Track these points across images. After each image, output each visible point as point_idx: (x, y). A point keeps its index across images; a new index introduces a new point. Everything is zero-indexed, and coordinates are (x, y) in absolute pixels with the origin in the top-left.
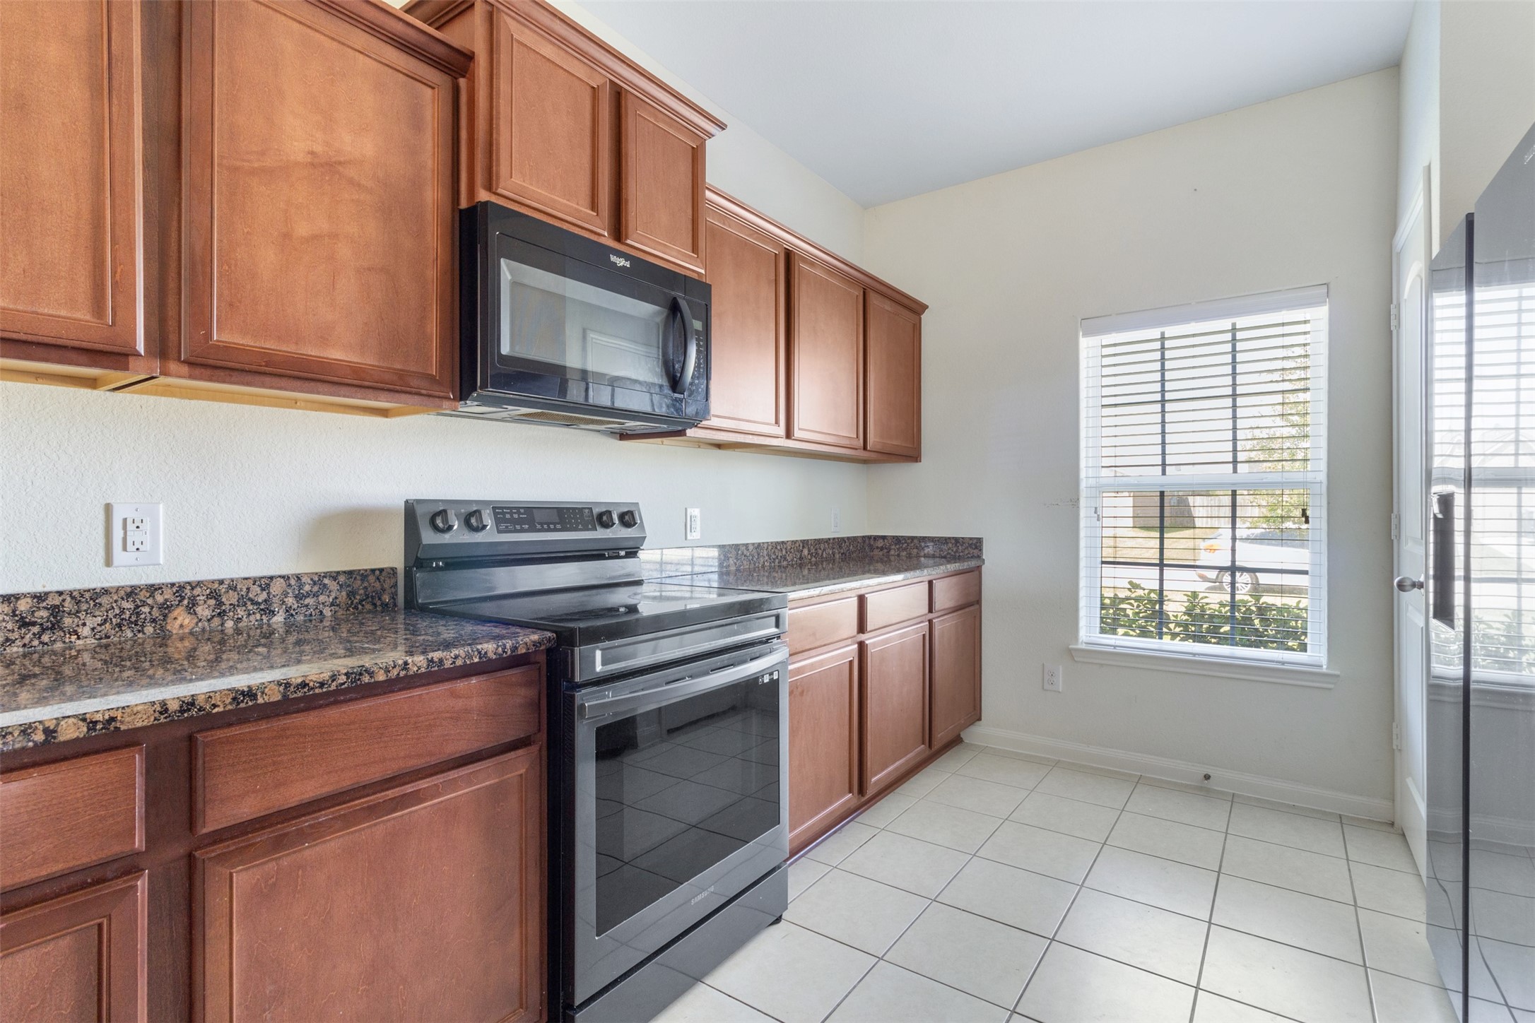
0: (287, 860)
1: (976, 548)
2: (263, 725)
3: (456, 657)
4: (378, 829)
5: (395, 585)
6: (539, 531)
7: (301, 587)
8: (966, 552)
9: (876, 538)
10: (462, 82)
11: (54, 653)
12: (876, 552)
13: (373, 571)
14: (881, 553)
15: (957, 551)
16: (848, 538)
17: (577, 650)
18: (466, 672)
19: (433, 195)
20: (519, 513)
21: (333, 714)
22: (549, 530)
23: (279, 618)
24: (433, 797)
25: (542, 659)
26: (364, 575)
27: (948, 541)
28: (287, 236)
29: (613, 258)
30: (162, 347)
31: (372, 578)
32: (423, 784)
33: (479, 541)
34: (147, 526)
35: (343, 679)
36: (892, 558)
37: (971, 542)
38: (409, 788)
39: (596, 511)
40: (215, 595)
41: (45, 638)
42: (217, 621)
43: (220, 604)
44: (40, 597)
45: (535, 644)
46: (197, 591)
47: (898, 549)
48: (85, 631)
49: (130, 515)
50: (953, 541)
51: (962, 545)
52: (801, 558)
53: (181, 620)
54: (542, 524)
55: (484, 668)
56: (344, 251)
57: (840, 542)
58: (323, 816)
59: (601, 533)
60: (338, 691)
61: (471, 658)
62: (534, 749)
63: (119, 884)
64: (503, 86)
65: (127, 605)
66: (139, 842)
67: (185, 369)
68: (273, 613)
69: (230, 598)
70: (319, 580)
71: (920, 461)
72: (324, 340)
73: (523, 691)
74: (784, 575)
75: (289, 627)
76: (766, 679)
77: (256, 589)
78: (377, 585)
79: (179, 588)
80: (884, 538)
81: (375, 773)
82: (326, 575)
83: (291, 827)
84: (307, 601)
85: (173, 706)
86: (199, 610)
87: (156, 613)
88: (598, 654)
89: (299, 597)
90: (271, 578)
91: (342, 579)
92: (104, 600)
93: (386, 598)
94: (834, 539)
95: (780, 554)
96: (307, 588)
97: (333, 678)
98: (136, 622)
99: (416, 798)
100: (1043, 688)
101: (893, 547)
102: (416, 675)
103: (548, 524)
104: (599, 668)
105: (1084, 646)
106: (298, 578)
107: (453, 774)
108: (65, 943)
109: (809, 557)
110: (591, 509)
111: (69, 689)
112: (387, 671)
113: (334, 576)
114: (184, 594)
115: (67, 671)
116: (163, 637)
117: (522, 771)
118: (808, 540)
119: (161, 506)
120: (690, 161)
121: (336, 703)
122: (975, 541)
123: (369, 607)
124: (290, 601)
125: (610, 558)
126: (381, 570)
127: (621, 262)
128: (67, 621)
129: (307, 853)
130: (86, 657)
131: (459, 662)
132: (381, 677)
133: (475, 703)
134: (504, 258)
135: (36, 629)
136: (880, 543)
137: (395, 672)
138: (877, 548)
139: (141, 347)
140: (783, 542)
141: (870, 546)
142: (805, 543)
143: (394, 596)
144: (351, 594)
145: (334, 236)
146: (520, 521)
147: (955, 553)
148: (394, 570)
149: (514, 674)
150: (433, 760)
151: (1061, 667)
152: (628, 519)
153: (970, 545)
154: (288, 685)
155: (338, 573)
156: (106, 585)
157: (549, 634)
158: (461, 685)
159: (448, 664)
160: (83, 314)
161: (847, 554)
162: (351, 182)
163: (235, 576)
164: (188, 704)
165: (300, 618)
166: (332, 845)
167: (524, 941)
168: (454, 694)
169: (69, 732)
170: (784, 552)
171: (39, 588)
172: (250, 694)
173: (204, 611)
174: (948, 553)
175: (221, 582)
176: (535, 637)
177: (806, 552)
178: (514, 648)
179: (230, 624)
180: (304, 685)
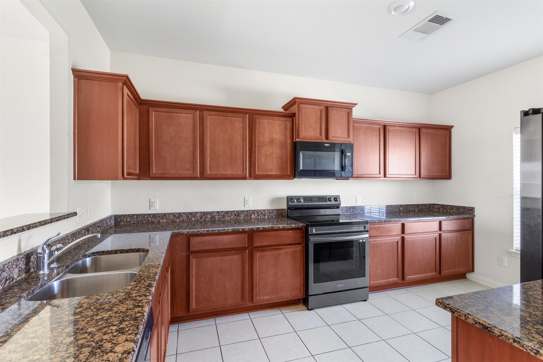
0: (263, 253)
1: (471, 211)
2: (260, 233)
3: (288, 227)
4: (276, 252)
5: (285, 212)
6: (313, 202)
7: (270, 211)
8: (468, 212)
9: (435, 205)
10: (294, 118)
11: (238, 220)
12: (435, 209)
13: (281, 209)
14: (437, 210)
15: (464, 211)
16: (422, 204)
17: (309, 228)
18: (289, 229)
19: (289, 141)
20: (309, 198)
21: (269, 233)
22: (316, 202)
23: (266, 217)
24: (284, 250)
25: (304, 229)
26: (280, 210)
27: (461, 207)
28: (266, 155)
29: (325, 145)
30: (250, 176)
31: (281, 211)
32: (282, 247)
33: (301, 204)
34: (249, 201)
35: (270, 228)
36: (441, 212)
37: (469, 208)
38: (280, 247)
39: (328, 198)
40: (257, 212)
41: (238, 217)
42: (258, 217)
43: (258, 214)
44: (237, 211)
45: (302, 226)
46: (255, 212)
47: (443, 209)
48: (242, 217)
49: (247, 199)
50: (463, 208)
51: (466, 209)
52: (399, 210)
53: (253, 216)
54: (314, 201)
55: (292, 229)
56: (274, 155)
57: (418, 206)
58: (268, 248)
59: (328, 203)
60: (270, 230)
61: (290, 227)
62: (302, 245)
63: (245, 250)
64: (301, 118)
65: (247, 213)
66: (247, 246)
67: (253, 179)
68: (265, 216)
69: (259, 213)
70: (273, 210)
71: (451, 179)
72: (271, 171)
73: (300, 234)
74: (392, 215)
75: (268, 219)
76: (361, 241)
77: (263, 212)
78: (282, 212)
79: (253, 211)
80: (438, 205)
81: (275, 243)
82: (274, 210)
83: (264, 249)
84: (271, 214)
85: (250, 229)
86: (255, 214)
87: (250, 215)
88: (314, 230)
89: (269, 213)
90: (265, 210)
91: (276, 210)
92: (244, 212)
93: (284, 215)
94: (415, 205)
95: (390, 209)
96: (271, 212)
97: (269, 227)
98: (247, 216)
99: (281, 249)
100: (499, 264)
101: (441, 208)
102: (281, 229)
103: (315, 201)
104: (314, 232)
105: (514, 251)
106: (269, 210)
107: (287, 246)
108: (240, 256)
109: (403, 210)
110: (326, 197)
111: (240, 225)
112: (277, 227)
113: (275, 210)
114: (253, 212)
115: (240, 222)
116: (251, 219)
117: (300, 249)
118: (403, 205)
119: (251, 198)
120: (347, 115)
121: (270, 231)
122: (471, 208)
123: (281, 216)
124: (268, 214)
125: (332, 208)
126: (283, 209)
127: (327, 145)
128: (240, 215)
129: (266, 253)
130: (242, 221)
131: (288, 228)
132: (276, 228)
133: (291, 235)
134: (301, 151)
135: (237, 216)
136: (437, 206)
137: (278, 228)
138: (436, 208)
139: (248, 177)
140: (392, 205)
141: (433, 207)
142: (401, 206)
143: (285, 214)
144: (278, 213)
145: (273, 153)
146: (309, 200)
147: (463, 212)
148: (285, 209)
149: (298, 231)
150: (284, 243)
151: (506, 258)
152: (336, 199)
153: (469, 210)
154: (263, 228)
155: (275, 209)
156: (244, 210)
157: (305, 224)
158: (289, 232)
159: (286, 228)
160: (242, 173)
161: (421, 209)
162: (275, 143)
163: (260, 209)
164: (252, 228)
165: (270, 217)
166: (269, 253)
167: (300, 280)
168: (287, 233)
169: (241, 230)
170: (392, 208)
171: (237, 210)
172: (259, 228)
173: (256, 215)
174: (461, 212)
175: (258, 210)
176: (302, 225)
177: (402, 208)
178: (298, 226)
179: (259, 217)
180: (265, 228)
